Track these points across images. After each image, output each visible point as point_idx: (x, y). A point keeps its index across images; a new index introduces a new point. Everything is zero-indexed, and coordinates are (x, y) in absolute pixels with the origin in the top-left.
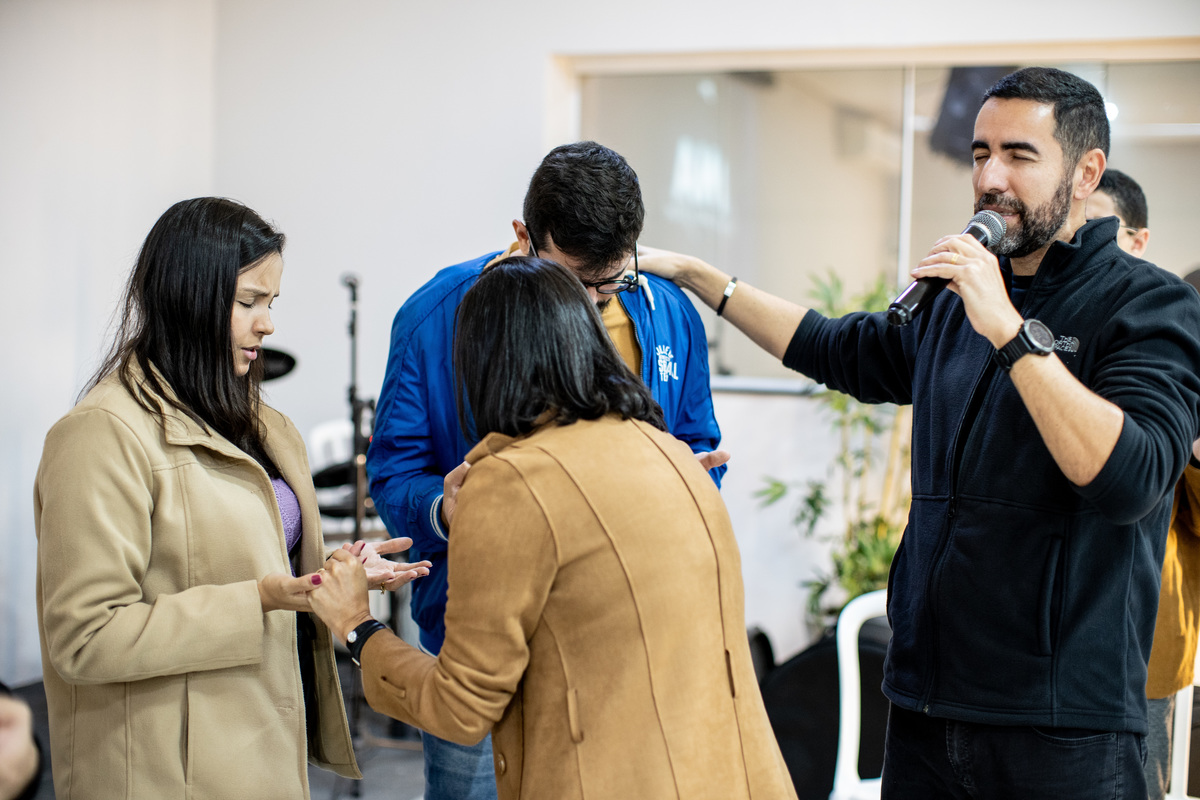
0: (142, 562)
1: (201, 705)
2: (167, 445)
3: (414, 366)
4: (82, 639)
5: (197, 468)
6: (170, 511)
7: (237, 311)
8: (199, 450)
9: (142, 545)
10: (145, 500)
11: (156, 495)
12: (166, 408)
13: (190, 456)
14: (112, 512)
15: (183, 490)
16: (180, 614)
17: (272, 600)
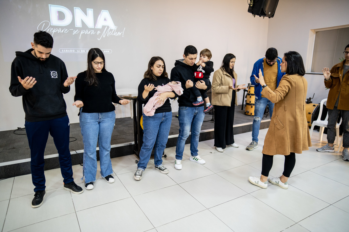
0: (220, 83)
1: (223, 95)
2: (223, 74)
3: (256, 69)
4: (214, 88)
5: (226, 76)
6: (223, 79)
7: (230, 63)
8: (226, 75)
9: (220, 82)
10: (221, 78)
11: (222, 78)
12: (224, 71)
13: (225, 75)
14: (218, 79)
15: (224, 78)
16: (222, 87)
17: (230, 88)
